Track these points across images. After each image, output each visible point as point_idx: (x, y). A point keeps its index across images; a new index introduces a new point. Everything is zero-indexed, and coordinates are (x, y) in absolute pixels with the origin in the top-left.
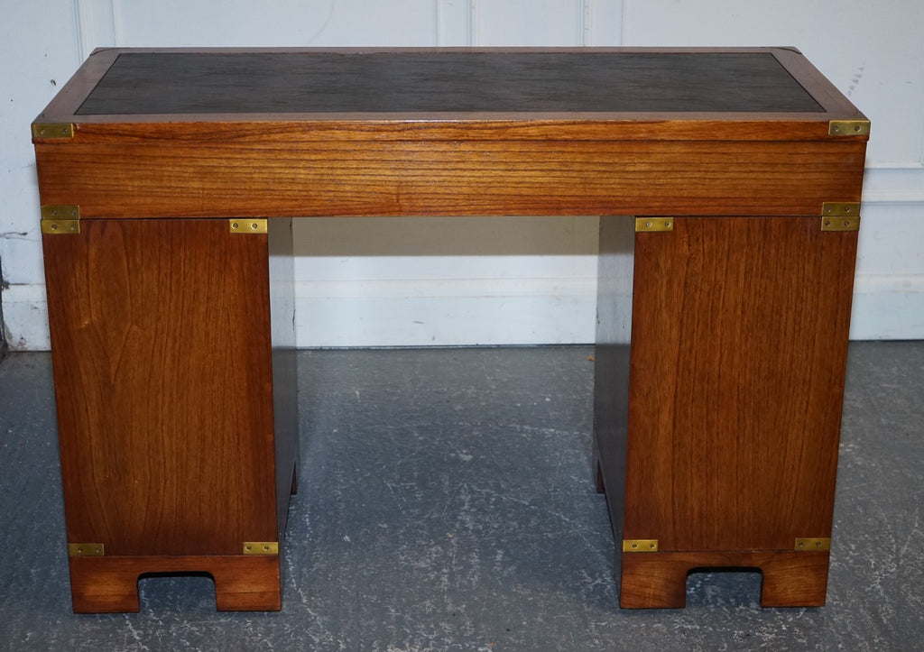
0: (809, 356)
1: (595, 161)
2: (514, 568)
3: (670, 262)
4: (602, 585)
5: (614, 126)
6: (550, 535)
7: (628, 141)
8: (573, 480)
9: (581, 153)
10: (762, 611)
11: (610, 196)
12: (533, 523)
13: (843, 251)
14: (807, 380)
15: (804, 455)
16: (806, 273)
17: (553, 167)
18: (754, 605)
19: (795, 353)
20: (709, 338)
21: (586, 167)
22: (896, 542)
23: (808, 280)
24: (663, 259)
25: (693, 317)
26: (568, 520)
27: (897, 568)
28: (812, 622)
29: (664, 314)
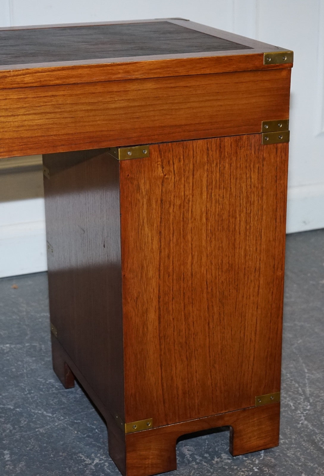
0: (258, 249)
1: (83, 101)
2: (23, 463)
3: (148, 185)
4: (100, 464)
5: (97, 69)
6: (41, 430)
7: (109, 81)
8: (41, 382)
9: (71, 95)
10: (233, 459)
11: (97, 131)
12: (23, 423)
13: (278, 159)
14: (257, 268)
15: (258, 328)
16: (252, 180)
17: (48, 110)
18: (224, 456)
19: (247, 248)
20: (182, 244)
21: (76, 107)
22: (299, 386)
23: (254, 187)
24: (143, 181)
25: (169, 228)
26: (50, 415)
27: (310, 405)
28: (273, 460)
29: (146, 229)
